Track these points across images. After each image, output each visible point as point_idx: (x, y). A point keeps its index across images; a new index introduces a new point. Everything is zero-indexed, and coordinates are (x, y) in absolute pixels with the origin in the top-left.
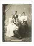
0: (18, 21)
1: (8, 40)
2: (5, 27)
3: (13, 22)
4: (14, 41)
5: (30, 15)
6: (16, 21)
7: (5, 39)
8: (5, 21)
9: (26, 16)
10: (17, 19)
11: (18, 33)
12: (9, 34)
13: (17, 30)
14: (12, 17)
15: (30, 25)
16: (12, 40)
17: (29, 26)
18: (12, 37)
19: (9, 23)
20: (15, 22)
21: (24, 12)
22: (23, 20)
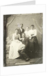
0: (25, 37)
1: (11, 64)
2: (7, 46)
3: (18, 39)
4: (19, 64)
5: (41, 28)
6: (21, 37)
7: (7, 63)
8: (7, 38)
9: (35, 29)
10: (23, 34)
11: (24, 53)
12: (12, 55)
13: (23, 49)
14: (16, 32)
15: (40, 41)
16: (16, 63)
17: (39, 43)
18: (17, 59)
19: (12, 40)
20: (20, 39)
21: (33, 24)
22: (32, 35)
